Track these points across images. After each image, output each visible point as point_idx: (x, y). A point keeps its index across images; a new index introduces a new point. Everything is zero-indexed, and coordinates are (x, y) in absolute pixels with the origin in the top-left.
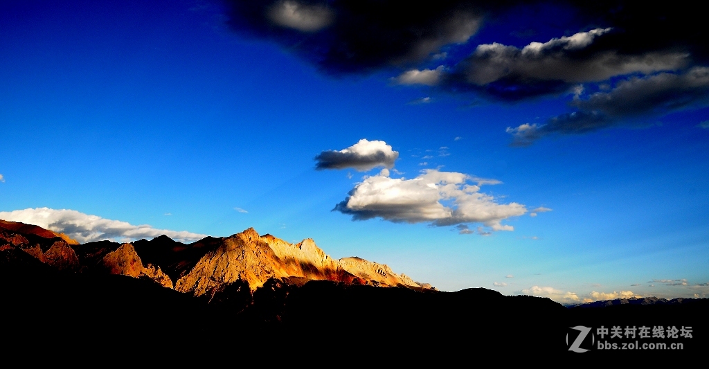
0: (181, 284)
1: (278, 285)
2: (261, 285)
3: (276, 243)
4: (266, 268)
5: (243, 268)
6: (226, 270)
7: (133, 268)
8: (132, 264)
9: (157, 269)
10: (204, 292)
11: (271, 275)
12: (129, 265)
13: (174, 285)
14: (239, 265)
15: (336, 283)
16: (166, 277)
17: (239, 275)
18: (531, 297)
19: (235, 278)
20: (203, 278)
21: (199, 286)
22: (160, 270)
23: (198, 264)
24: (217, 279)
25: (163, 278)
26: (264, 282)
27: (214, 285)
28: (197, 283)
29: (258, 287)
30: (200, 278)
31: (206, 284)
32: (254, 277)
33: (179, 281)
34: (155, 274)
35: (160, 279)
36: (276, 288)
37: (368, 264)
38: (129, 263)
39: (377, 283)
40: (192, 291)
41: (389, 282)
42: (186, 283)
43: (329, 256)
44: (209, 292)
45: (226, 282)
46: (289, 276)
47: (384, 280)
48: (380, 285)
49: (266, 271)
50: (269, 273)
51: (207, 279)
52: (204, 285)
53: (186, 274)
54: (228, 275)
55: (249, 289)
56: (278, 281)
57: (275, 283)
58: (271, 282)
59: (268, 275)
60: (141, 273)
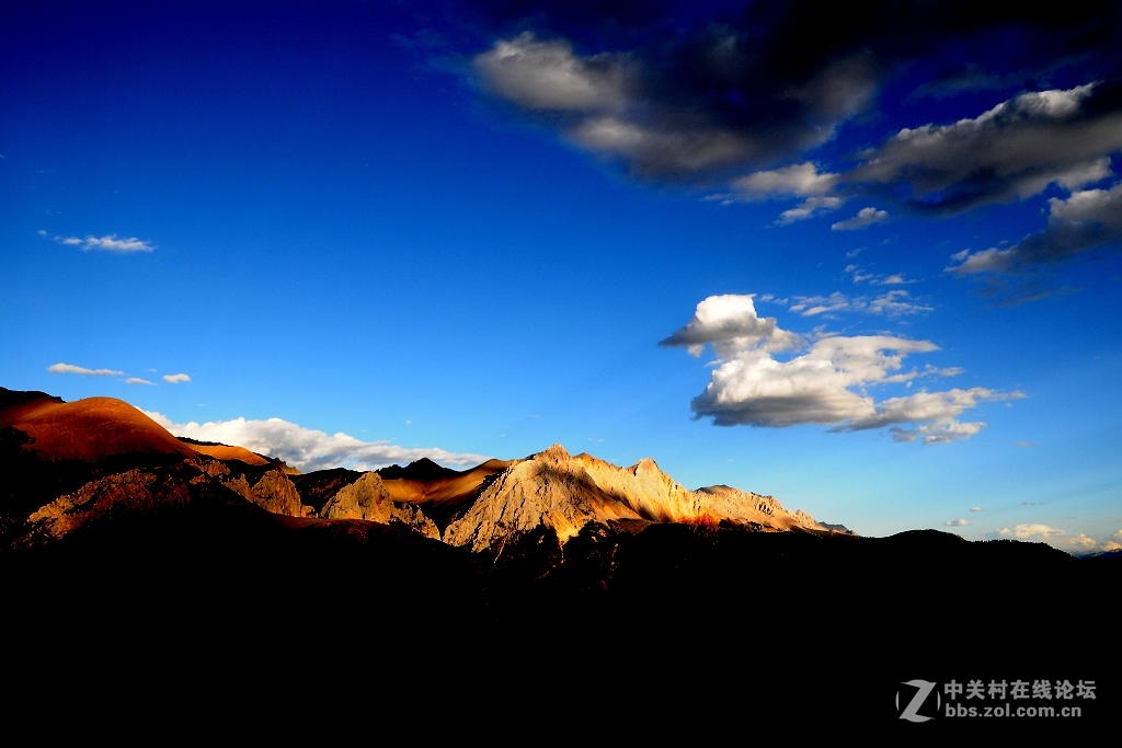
0: (452, 532)
1: (602, 533)
2: (575, 533)
3: (596, 467)
4: (582, 507)
5: (547, 507)
6: (519, 511)
7: (380, 509)
8: (378, 503)
9: (415, 510)
10: (487, 545)
11: (590, 517)
12: (375, 505)
13: (442, 535)
14: (540, 502)
15: (693, 528)
16: (430, 522)
17: (541, 518)
18: (1016, 543)
19: (535, 523)
20: (485, 523)
21: (480, 537)
22: (419, 512)
23: (478, 501)
24: (507, 524)
25: (424, 523)
26: (579, 529)
27: (502, 534)
28: (477, 531)
29: (570, 537)
30: (480, 524)
31: (491, 531)
32: (563, 520)
33: (448, 532)
34: (413, 518)
35: (420, 525)
36: (598, 537)
37: (743, 496)
38: (374, 501)
39: (757, 525)
40: (470, 545)
41: (777, 525)
42: (460, 532)
43: (679, 485)
44: (496, 543)
45: (520, 528)
46: (618, 518)
47: (769, 521)
48: (765, 530)
49: (582, 511)
50: (586, 514)
51: (492, 525)
52: (487, 532)
53: (459, 518)
54: (523, 519)
55: (556, 539)
56: (601, 526)
57: (597, 529)
58: (590, 528)
59: (585, 517)
60: (392, 516)
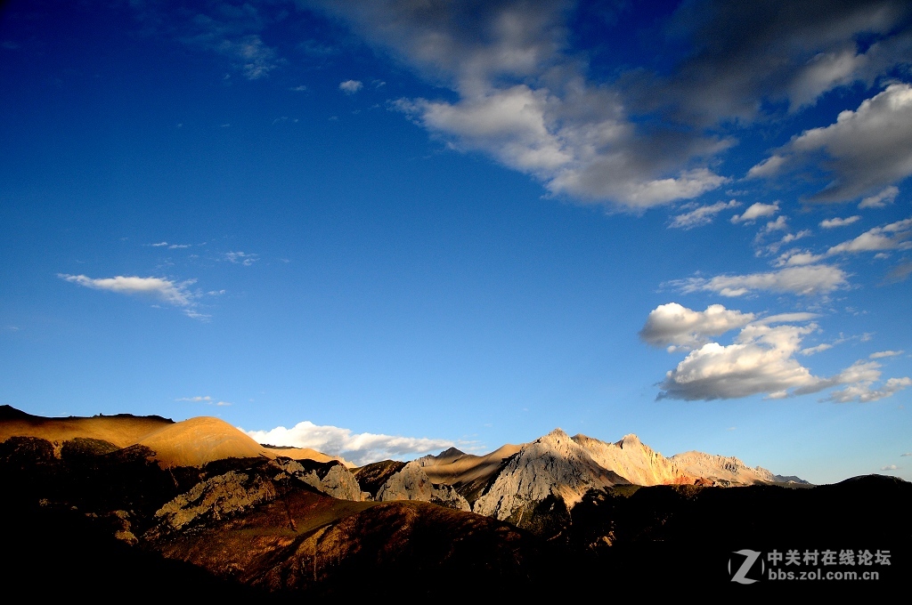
0: (480, 506)
1: (601, 497)
2: (578, 499)
3: (591, 444)
4: (583, 478)
5: (554, 480)
6: (532, 485)
7: (422, 491)
8: (420, 486)
9: (450, 489)
10: (508, 514)
11: (590, 486)
12: (418, 487)
13: (472, 508)
14: (548, 476)
16: (462, 499)
17: (550, 489)
19: (546, 494)
20: (506, 497)
21: (502, 508)
22: (453, 491)
23: (499, 479)
24: (523, 496)
25: (457, 500)
26: (582, 495)
27: (520, 505)
28: (499, 503)
29: (575, 503)
30: (502, 497)
31: (512, 501)
32: (568, 489)
33: (476, 506)
34: (449, 496)
35: (454, 502)
36: (598, 501)
37: (712, 459)
38: (417, 485)
39: (726, 482)
40: (495, 515)
41: (742, 480)
42: (486, 505)
43: (659, 454)
44: (515, 512)
45: (534, 499)
46: (612, 484)
47: (735, 478)
48: (732, 485)
49: (583, 481)
50: (587, 483)
51: (511, 497)
52: (508, 504)
53: (484, 494)
54: (536, 491)
55: (565, 506)
56: (600, 492)
57: (597, 495)
58: (590, 494)
59: (586, 486)
60: (432, 496)
